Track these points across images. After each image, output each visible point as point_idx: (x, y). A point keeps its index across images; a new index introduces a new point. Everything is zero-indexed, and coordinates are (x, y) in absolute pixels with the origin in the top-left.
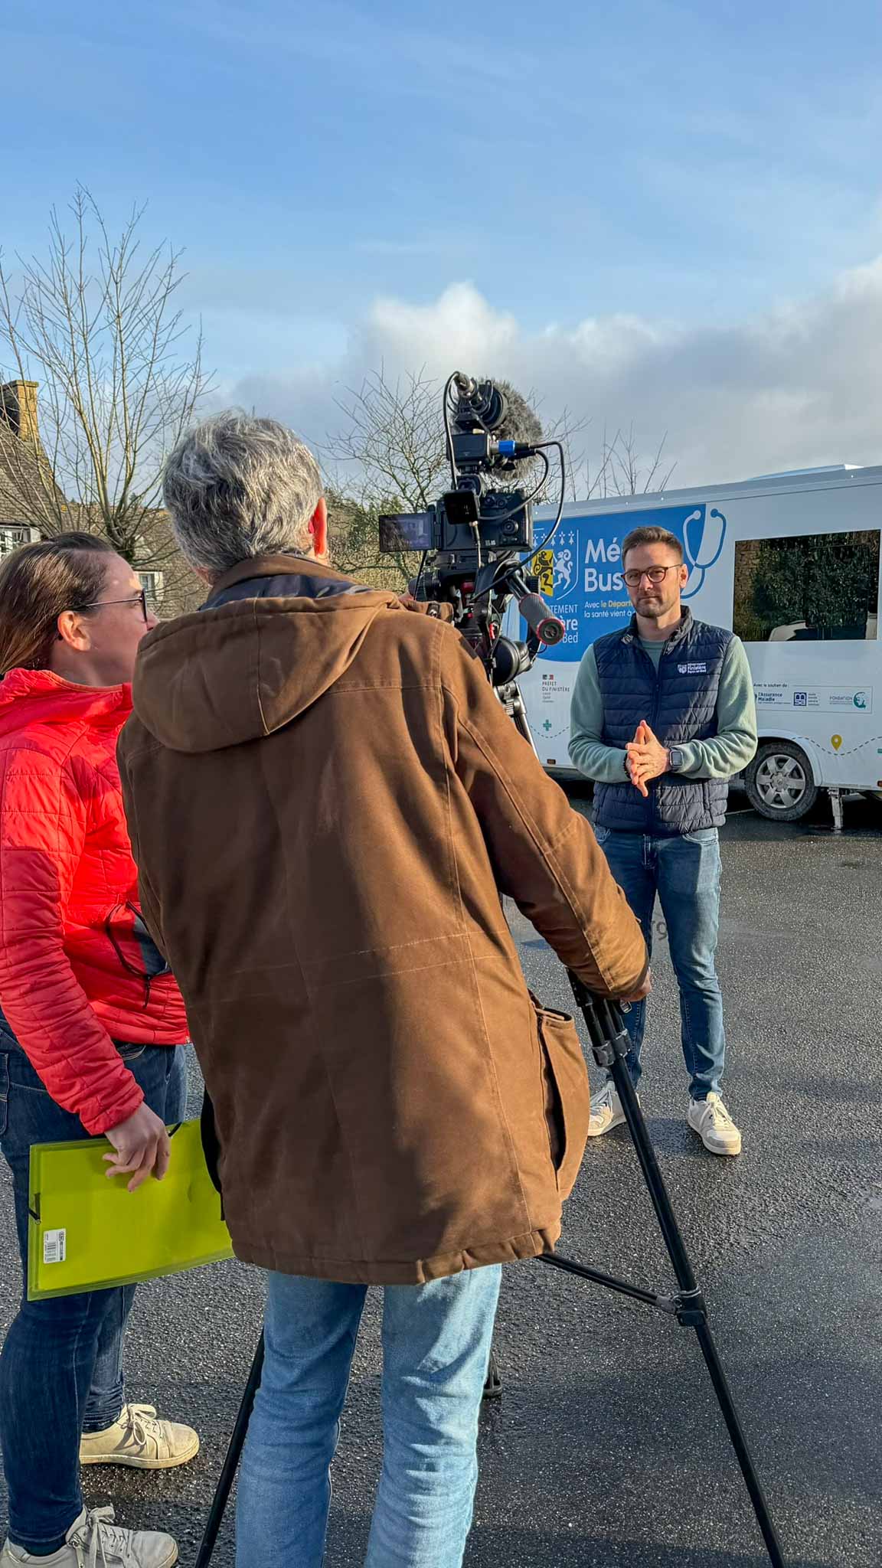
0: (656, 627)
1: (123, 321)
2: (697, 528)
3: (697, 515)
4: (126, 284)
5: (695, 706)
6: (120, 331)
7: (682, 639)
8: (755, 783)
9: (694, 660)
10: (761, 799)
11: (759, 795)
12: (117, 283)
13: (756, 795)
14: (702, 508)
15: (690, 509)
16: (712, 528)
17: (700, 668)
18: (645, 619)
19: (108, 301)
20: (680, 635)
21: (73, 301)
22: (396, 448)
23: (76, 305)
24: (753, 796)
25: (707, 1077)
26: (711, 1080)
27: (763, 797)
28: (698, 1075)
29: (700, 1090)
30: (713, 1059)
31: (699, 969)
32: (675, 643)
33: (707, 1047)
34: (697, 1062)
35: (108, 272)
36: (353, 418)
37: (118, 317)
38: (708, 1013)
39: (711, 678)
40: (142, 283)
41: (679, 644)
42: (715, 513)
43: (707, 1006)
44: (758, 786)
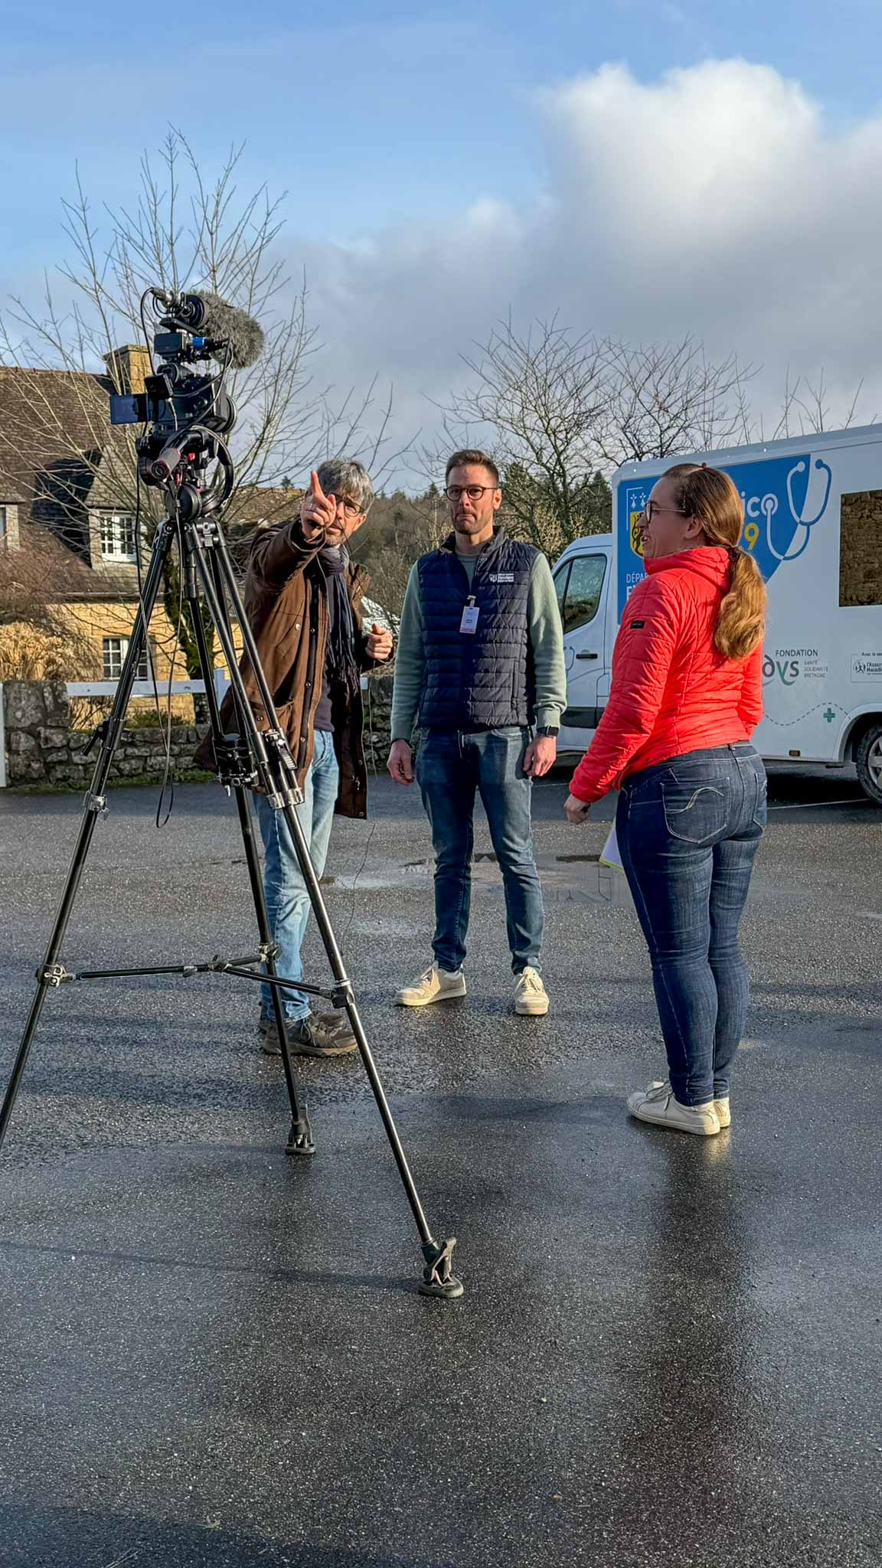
0: (470, 541)
1: (219, 276)
2: (802, 480)
3: (800, 467)
4: (222, 235)
5: (504, 612)
6: (216, 287)
7: (494, 553)
8: (866, 765)
9: (503, 570)
10: (873, 783)
11: (871, 779)
12: (212, 234)
13: (868, 780)
14: (806, 458)
15: (793, 461)
16: (817, 480)
17: (509, 578)
18: (461, 535)
19: (203, 253)
20: (492, 548)
21: (165, 257)
22: (530, 407)
23: (168, 261)
24: (865, 781)
25: (524, 954)
26: (527, 957)
27: (875, 781)
28: (516, 952)
29: (519, 965)
30: (531, 939)
31: (512, 855)
32: (488, 555)
33: (525, 927)
34: (519, 942)
35: (201, 219)
36: (481, 375)
37: (214, 271)
38: (525, 896)
39: (518, 588)
40: (239, 232)
41: (491, 556)
42: (820, 464)
43: (523, 890)
44: (870, 769)
